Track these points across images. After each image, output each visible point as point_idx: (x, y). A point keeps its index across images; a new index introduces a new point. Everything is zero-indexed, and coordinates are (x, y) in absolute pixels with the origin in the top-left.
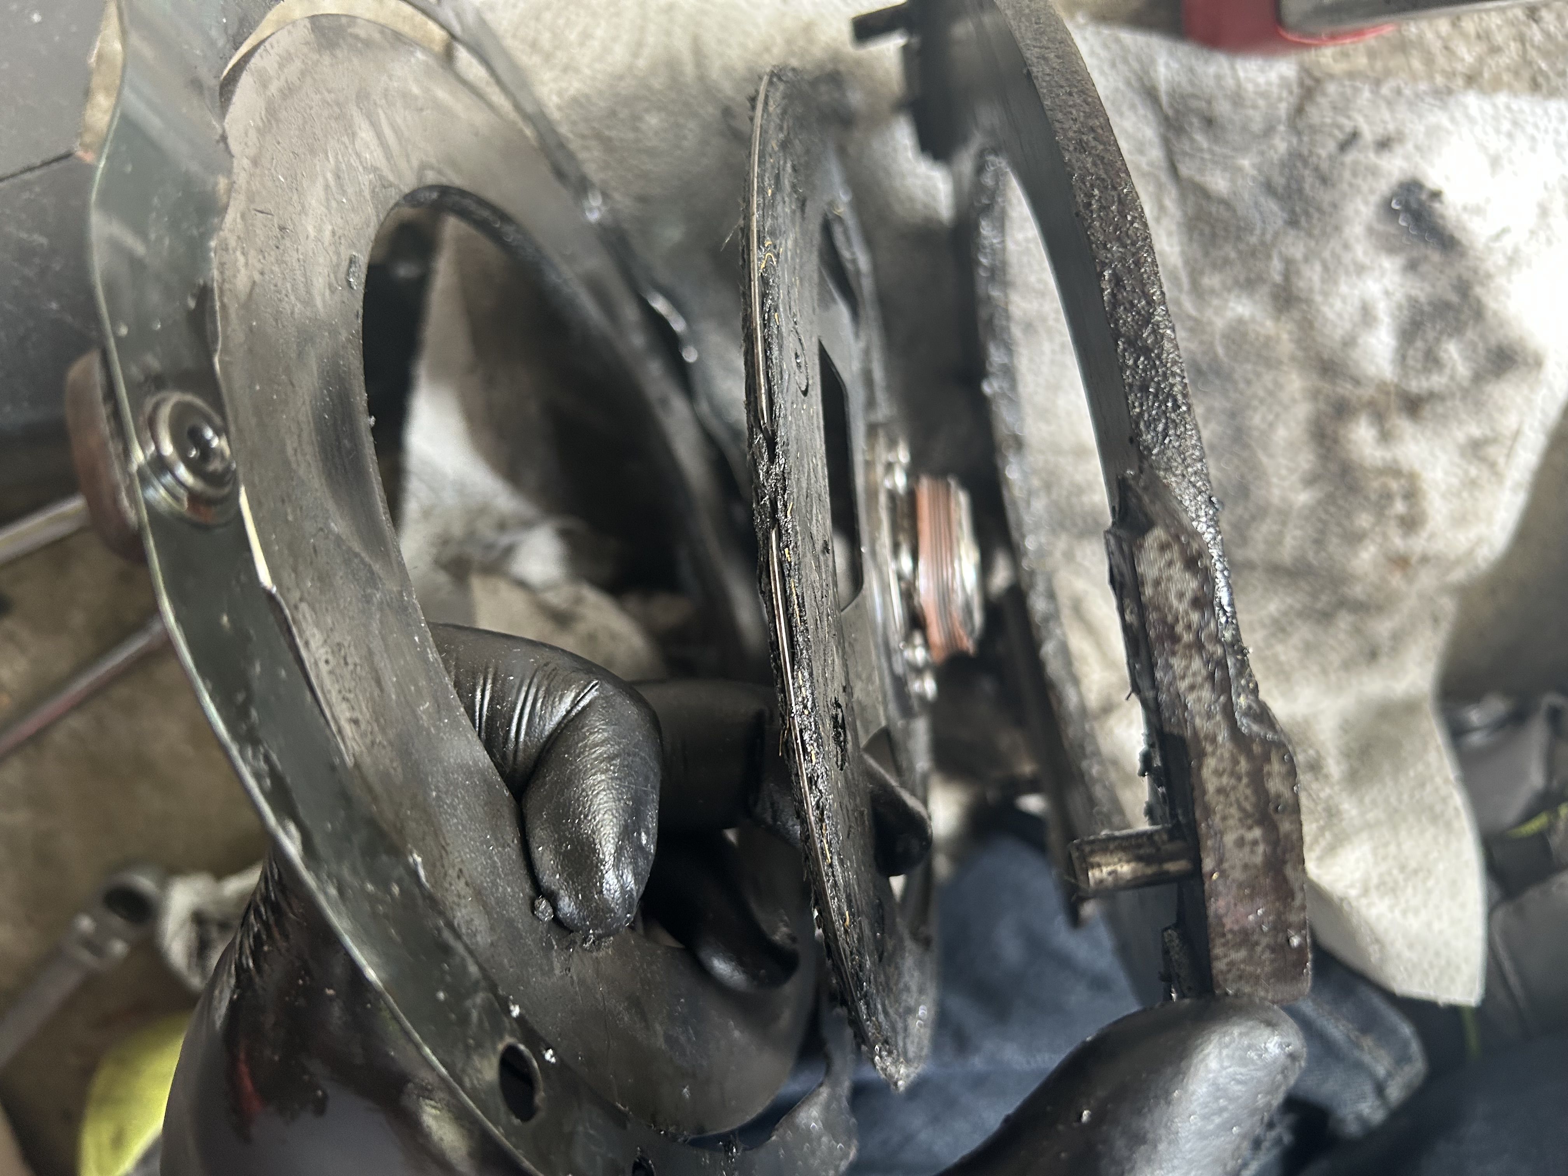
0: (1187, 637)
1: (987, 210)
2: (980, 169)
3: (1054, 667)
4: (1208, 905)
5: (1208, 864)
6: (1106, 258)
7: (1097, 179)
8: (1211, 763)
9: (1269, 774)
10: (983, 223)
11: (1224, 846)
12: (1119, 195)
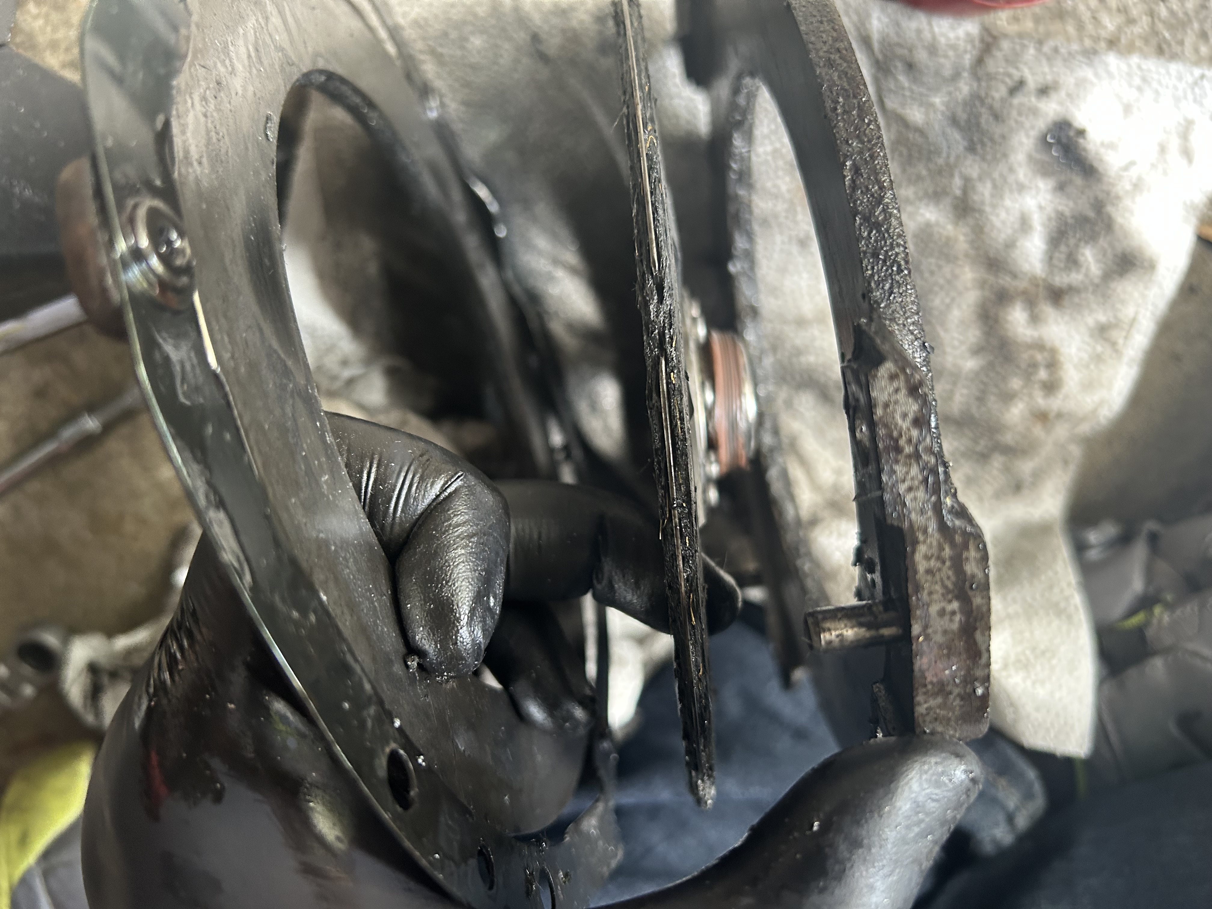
0: (908, 450)
1: (739, 125)
2: (736, 91)
3: (776, 487)
4: (914, 661)
5: (916, 629)
6: (848, 151)
7: (841, 89)
8: (922, 549)
9: (967, 559)
10: (735, 135)
11: (929, 616)
12: (859, 103)
